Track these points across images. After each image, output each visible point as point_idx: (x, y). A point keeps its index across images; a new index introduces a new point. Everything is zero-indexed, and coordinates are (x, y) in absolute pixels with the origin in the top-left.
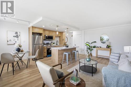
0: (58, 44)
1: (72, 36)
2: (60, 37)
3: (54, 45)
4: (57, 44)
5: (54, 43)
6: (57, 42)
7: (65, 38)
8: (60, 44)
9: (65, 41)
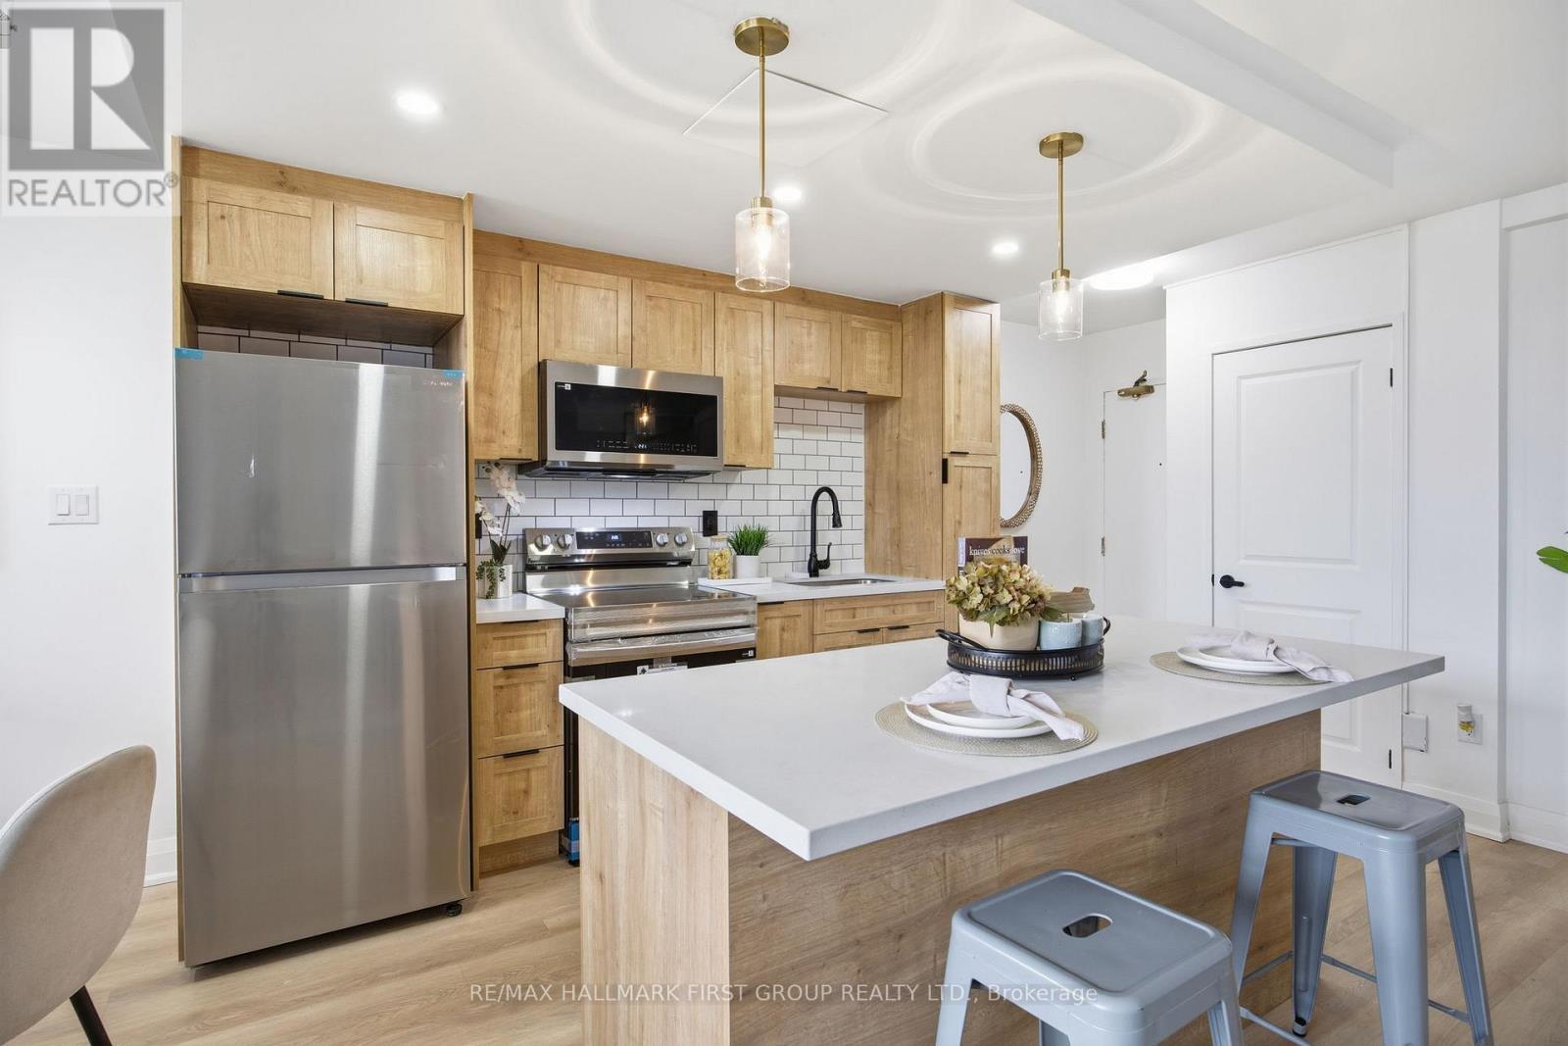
0: (848, 550)
1: (1142, 388)
2: (875, 405)
3: (751, 579)
4: (816, 566)
5: (749, 543)
6: (825, 506)
7: (991, 433)
8: (889, 554)
9: (992, 497)
